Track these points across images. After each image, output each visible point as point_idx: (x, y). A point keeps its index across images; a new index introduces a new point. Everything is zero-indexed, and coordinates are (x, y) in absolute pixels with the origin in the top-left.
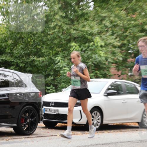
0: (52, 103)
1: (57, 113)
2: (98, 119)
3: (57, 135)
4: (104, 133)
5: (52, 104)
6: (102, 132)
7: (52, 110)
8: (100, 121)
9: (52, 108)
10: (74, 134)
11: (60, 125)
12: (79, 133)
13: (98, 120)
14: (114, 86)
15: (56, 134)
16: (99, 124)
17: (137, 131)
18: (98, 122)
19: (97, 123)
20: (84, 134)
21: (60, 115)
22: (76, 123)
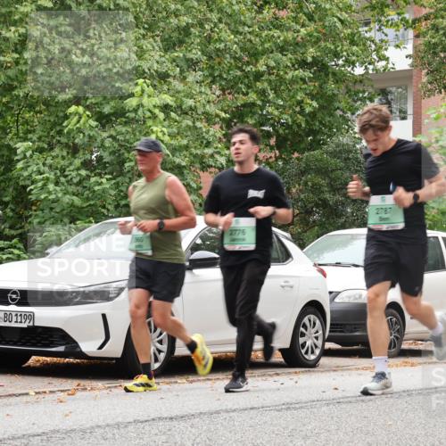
0: (15, 293)
1: (31, 324)
2: (161, 342)
3: (27, 394)
4: (176, 382)
5: (14, 296)
6: (173, 380)
7: (14, 314)
8: (164, 347)
9: (13, 308)
10: (85, 389)
11: (39, 361)
12: (100, 384)
13: (159, 346)
14: (212, 238)
15: (26, 389)
16: (162, 356)
17: (278, 374)
18: (160, 351)
19: (157, 353)
20: (116, 387)
21: (40, 330)
22: (90, 355)
